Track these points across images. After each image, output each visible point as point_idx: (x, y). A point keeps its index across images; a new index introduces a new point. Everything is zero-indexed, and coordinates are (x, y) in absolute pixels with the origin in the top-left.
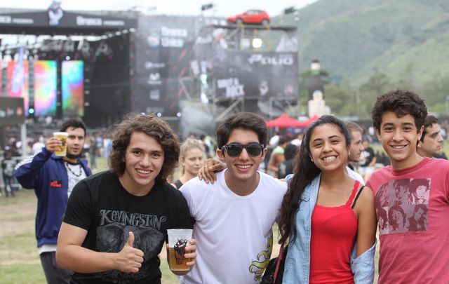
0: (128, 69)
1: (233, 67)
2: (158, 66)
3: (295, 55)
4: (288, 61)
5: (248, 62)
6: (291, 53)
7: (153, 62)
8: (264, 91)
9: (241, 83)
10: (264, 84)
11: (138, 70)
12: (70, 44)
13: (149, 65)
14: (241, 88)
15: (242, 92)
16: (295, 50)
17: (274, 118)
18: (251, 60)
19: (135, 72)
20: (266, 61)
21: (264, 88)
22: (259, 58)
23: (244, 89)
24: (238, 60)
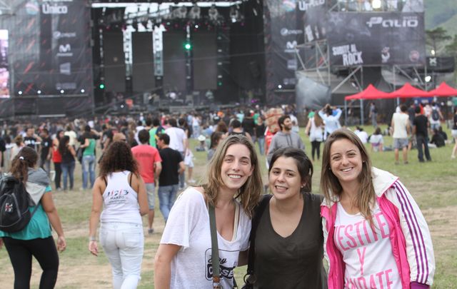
0: (263, 37)
1: (350, 31)
2: (295, 32)
3: (421, 17)
4: (412, 23)
5: (368, 25)
6: (417, 14)
7: (289, 29)
8: (385, 58)
9: (358, 49)
10: (386, 49)
11: (274, 38)
12: (196, 11)
13: (285, 32)
14: (359, 55)
15: (360, 60)
16: (420, 10)
17: (398, 88)
18: (370, 24)
19: (270, 40)
20: (388, 23)
21: (385, 54)
22: (379, 20)
23: (363, 57)
24: (355, 23)
